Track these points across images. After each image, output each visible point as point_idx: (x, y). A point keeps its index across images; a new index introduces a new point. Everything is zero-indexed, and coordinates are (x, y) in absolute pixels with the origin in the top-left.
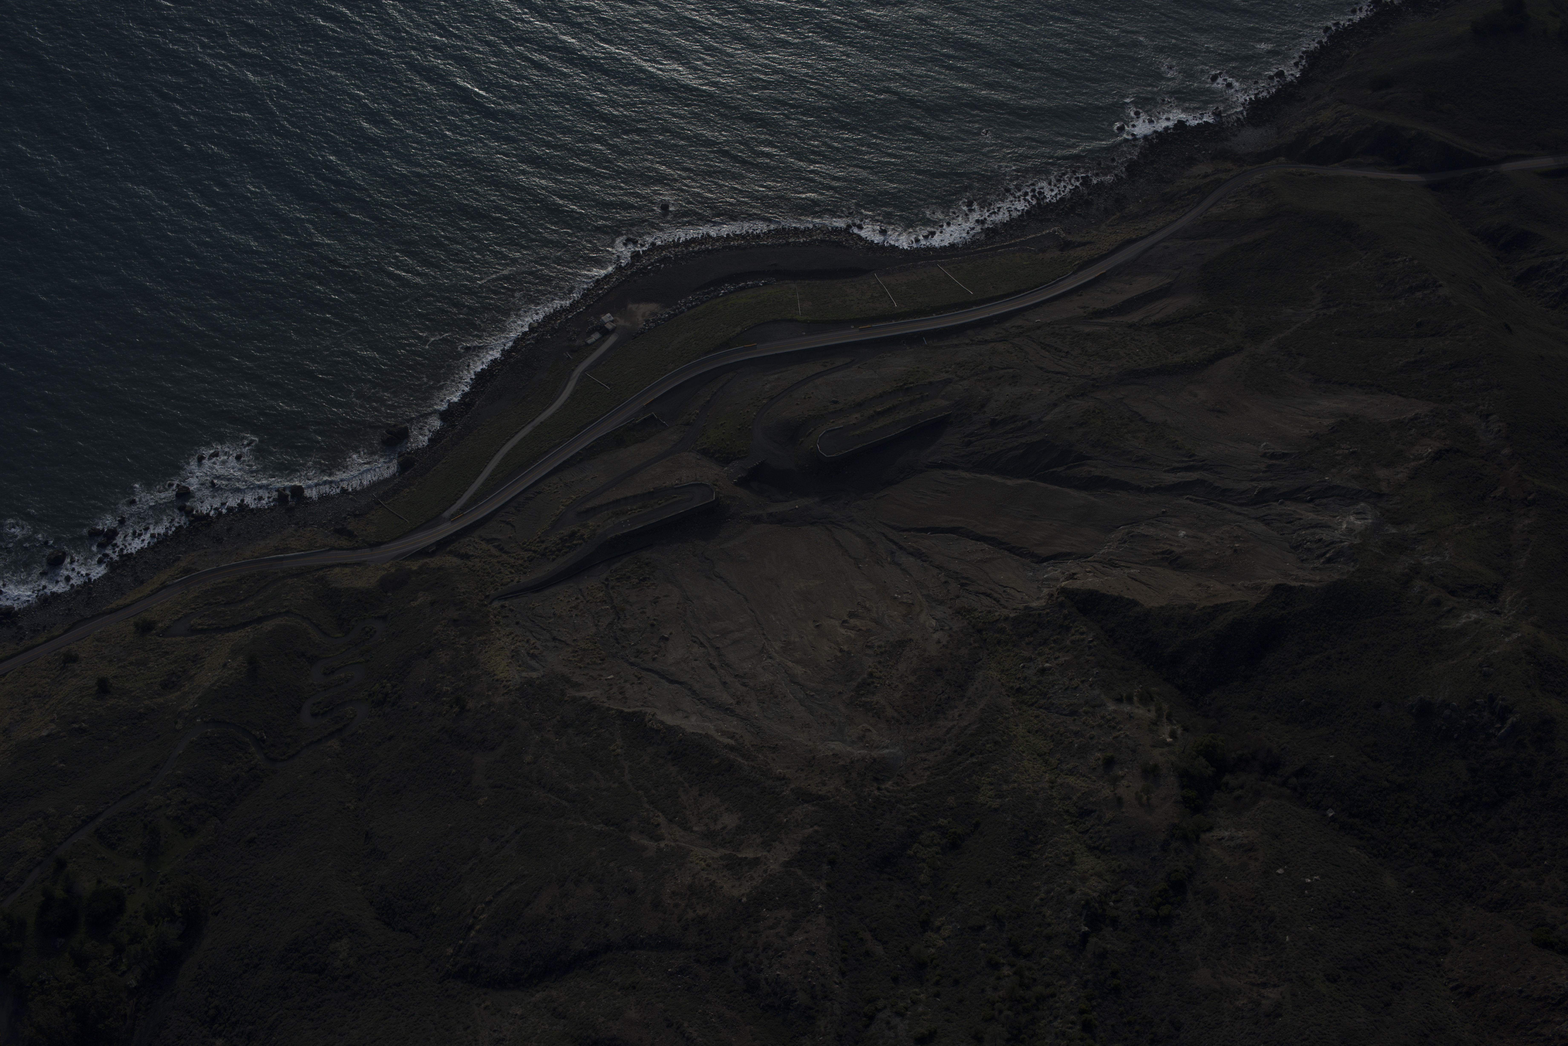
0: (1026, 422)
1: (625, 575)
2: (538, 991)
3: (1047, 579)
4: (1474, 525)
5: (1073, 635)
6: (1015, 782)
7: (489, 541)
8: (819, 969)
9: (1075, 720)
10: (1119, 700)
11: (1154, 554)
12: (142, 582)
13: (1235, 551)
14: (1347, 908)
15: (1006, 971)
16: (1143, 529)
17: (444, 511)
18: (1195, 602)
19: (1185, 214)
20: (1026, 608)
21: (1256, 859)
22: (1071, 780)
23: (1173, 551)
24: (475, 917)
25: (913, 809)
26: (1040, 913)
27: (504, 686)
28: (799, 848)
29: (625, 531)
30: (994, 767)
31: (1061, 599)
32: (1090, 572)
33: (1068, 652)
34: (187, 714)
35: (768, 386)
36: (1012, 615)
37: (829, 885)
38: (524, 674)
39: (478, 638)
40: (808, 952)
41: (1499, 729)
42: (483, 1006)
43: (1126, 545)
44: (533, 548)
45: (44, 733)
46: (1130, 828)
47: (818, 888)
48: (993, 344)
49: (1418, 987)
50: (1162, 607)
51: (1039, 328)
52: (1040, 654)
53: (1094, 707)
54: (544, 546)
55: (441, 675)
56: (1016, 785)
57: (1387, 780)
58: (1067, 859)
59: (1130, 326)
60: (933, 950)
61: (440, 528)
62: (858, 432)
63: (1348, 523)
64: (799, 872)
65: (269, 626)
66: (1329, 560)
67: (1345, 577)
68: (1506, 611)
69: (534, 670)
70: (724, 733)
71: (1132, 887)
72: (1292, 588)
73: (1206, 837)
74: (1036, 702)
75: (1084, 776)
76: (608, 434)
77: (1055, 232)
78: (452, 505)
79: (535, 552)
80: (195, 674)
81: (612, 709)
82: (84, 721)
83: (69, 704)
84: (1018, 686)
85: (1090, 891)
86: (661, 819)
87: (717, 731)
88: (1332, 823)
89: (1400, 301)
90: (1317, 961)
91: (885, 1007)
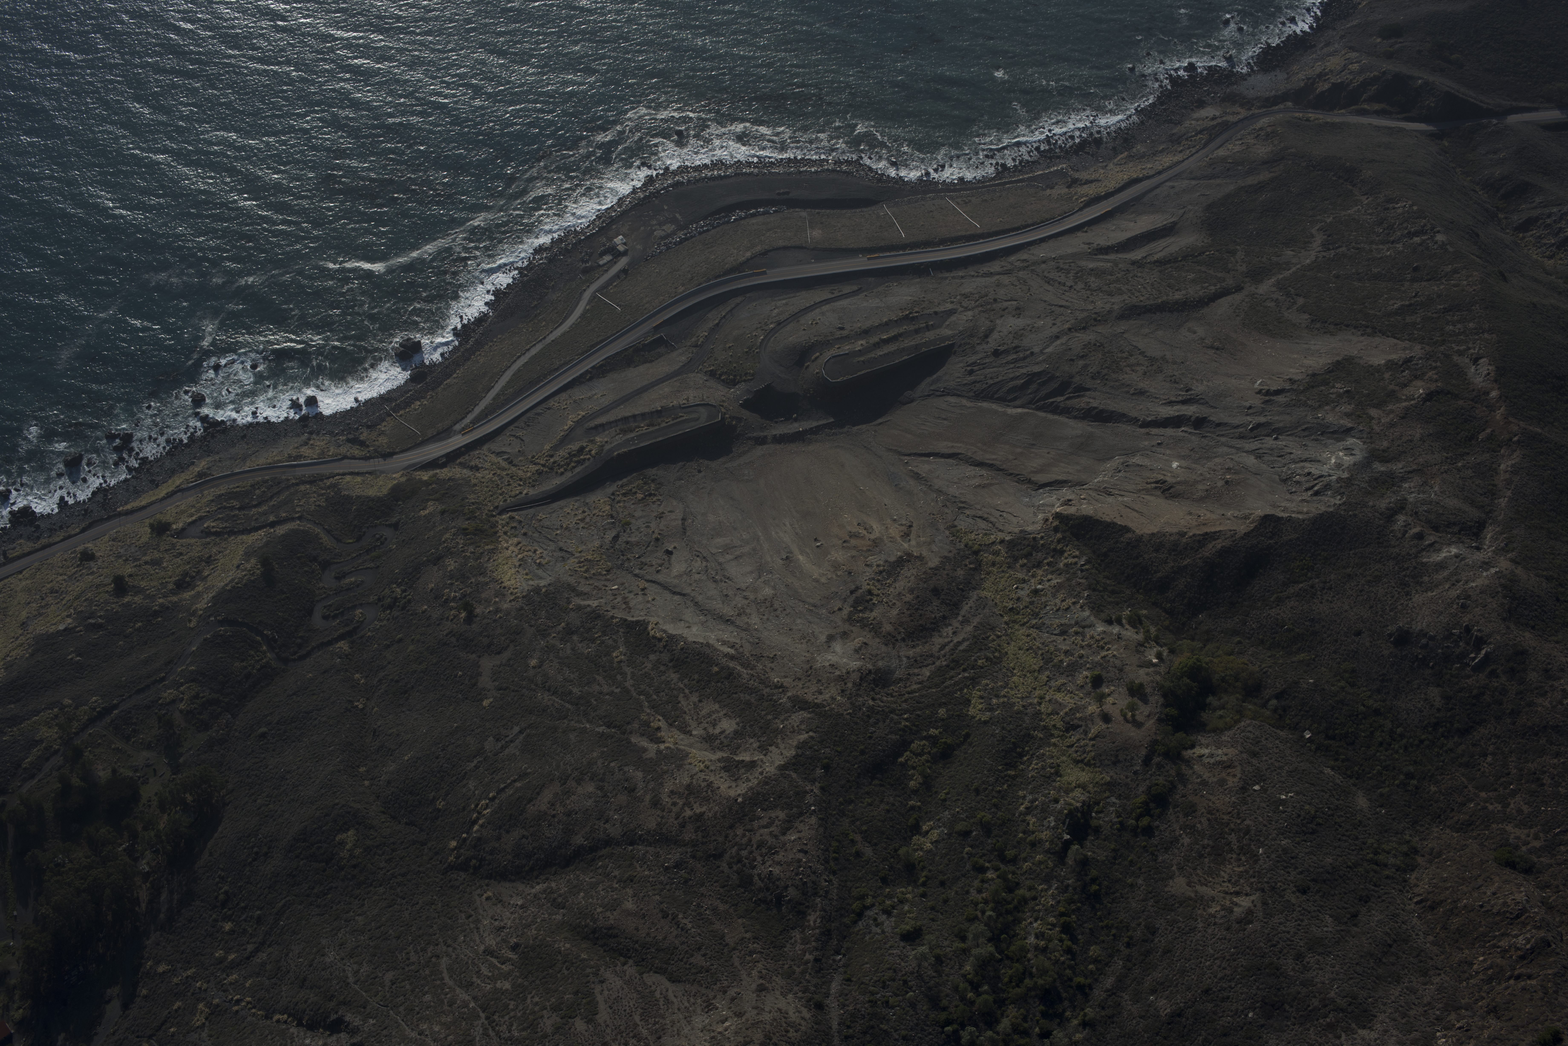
0: (1028, 352)
1: (631, 490)
2: (538, 884)
3: (1043, 505)
4: (1460, 464)
5: (1066, 558)
6: (1005, 696)
7: (499, 454)
8: (810, 867)
9: (1065, 640)
10: (1109, 622)
11: (1147, 483)
12: (157, 486)
13: (1227, 482)
14: (1319, 824)
15: (990, 875)
16: (1137, 460)
17: (455, 424)
18: (1185, 530)
19: (1192, 155)
20: (1021, 531)
21: (1234, 776)
22: (1059, 697)
23: (1165, 482)
24: (479, 813)
25: (906, 719)
26: (1024, 821)
27: (511, 593)
28: (794, 753)
29: (633, 448)
30: (984, 682)
31: (1056, 523)
32: (1084, 499)
33: (1060, 574)
34: (201, 612)
35: (776, 311)
36: (1007, 539)
37: (822, 789)
38: (531, 583)
39: (486, 547)
40: (800, 851)
41: (1474, 659)
42: (485, 895)
43: (1120, 474)
44: (542, 462)
45: (61, 627)
46: (1114, 743)
47: (812, 791)
48: (997, 277)
49: (1383, 901)
50: (1153, 534)
51: (1044, 262)
52: (1033, 576)
53: (1084, 627)
54: (552, 460)
55: (449, 582)
56: (1006, 699)
57: (1364, 706)
58: (1052, 771)
59: (1134, 263)
60: (921, 853)
61: (450, 440)
62: (862, 359)
63: (1337, 458)
64: (794, 775)
65: (281, 530)
66: (1317, 493)
67: (1331, 509)
68: (1485, 547)
69: (541, 578)
70: (724, 643)
71: (1113, 799)
72: (1279, 519)
73: (1188, 753)
74: (1027, 623)
75: (1071, 693)
76: (617, 353)
77: (1062, 169)
78: (463, 418)
79: (543, 466)
80: (208, 575)
81: (616, 618)
82: (100, 617)
83: (86, 600)
84: (1011, 606)
85: (1073, 801)
86: (662, 724)
87: (718, 640)
88: (1308, 744)
89: (1398, 246)
90: (1288, 872)
91: (873, 905)
